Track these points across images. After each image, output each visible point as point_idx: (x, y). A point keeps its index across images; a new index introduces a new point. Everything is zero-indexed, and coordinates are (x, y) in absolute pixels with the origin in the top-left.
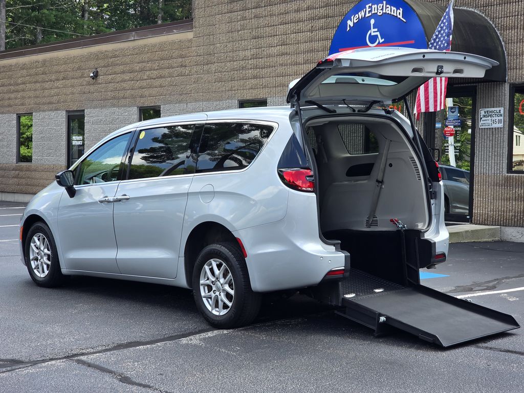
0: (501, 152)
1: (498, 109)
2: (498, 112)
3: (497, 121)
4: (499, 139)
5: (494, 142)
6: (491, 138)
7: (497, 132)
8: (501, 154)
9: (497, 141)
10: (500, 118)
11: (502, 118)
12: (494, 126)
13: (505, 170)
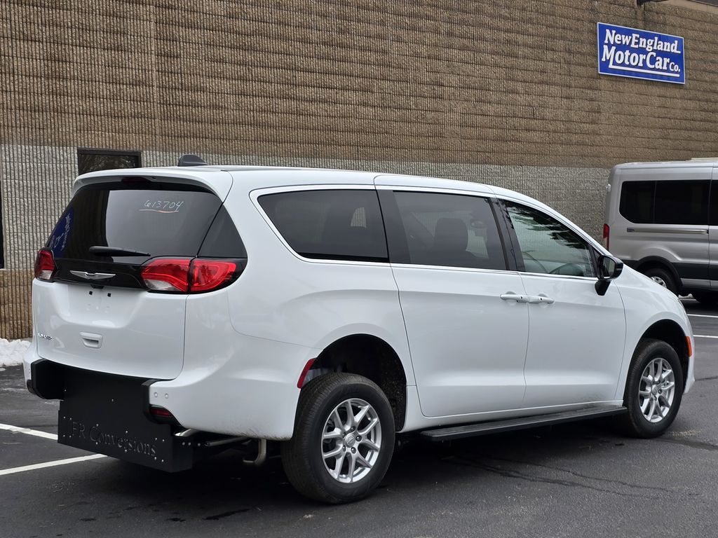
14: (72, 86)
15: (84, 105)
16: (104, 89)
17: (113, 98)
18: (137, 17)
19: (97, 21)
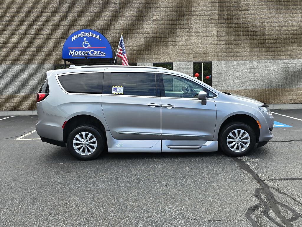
14: (192, 47)
15: (196, 51)
16: (201, 47)
17: (204, 49)
18: (213, 27)
19: (201, 30)
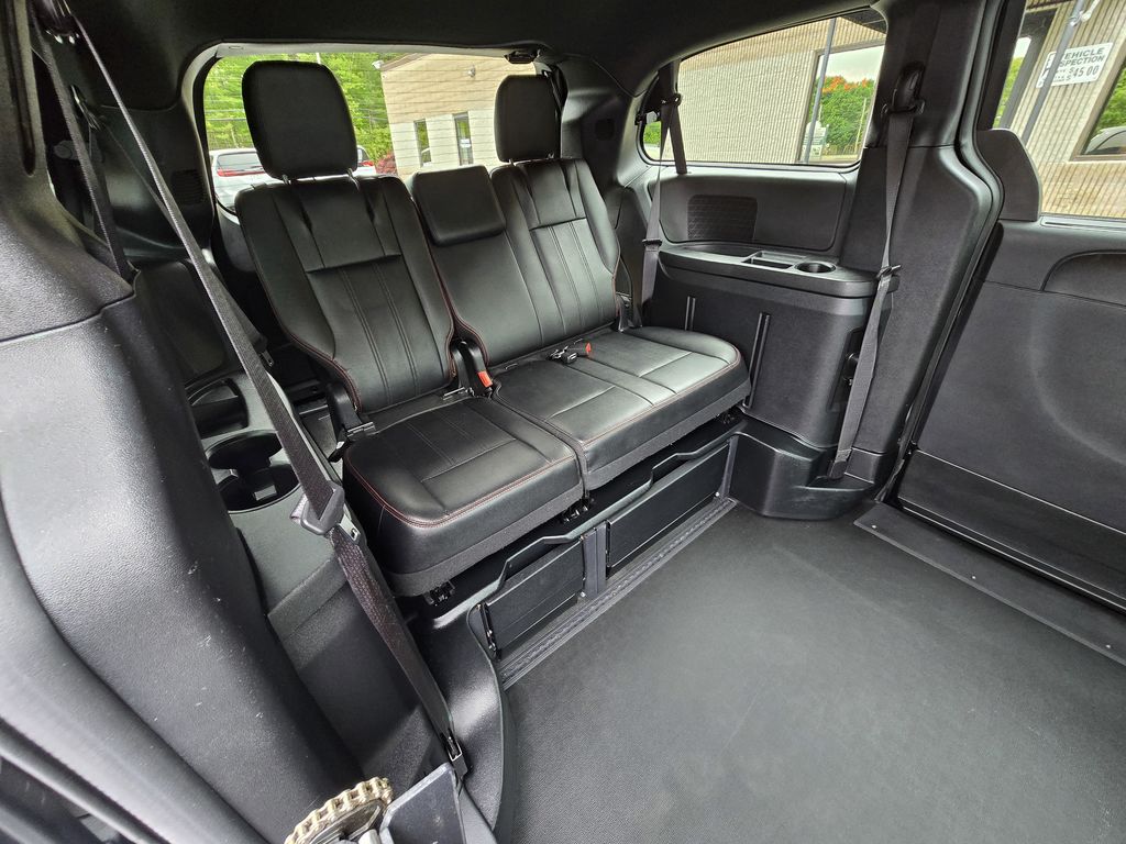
0: (1073, 125)
1: (1096, 48)
2: (1095, 52)
3: (1085, 71)
4: (1077, 102)
5: (1061, 110)
6: (1056, 104)
7: (1076, 90)
8: (1072, 130)
9: (1069, 106)
10: (1094, 65)
11: (1101, 64)
12: (1074, 80)
13: (1068, 155)
